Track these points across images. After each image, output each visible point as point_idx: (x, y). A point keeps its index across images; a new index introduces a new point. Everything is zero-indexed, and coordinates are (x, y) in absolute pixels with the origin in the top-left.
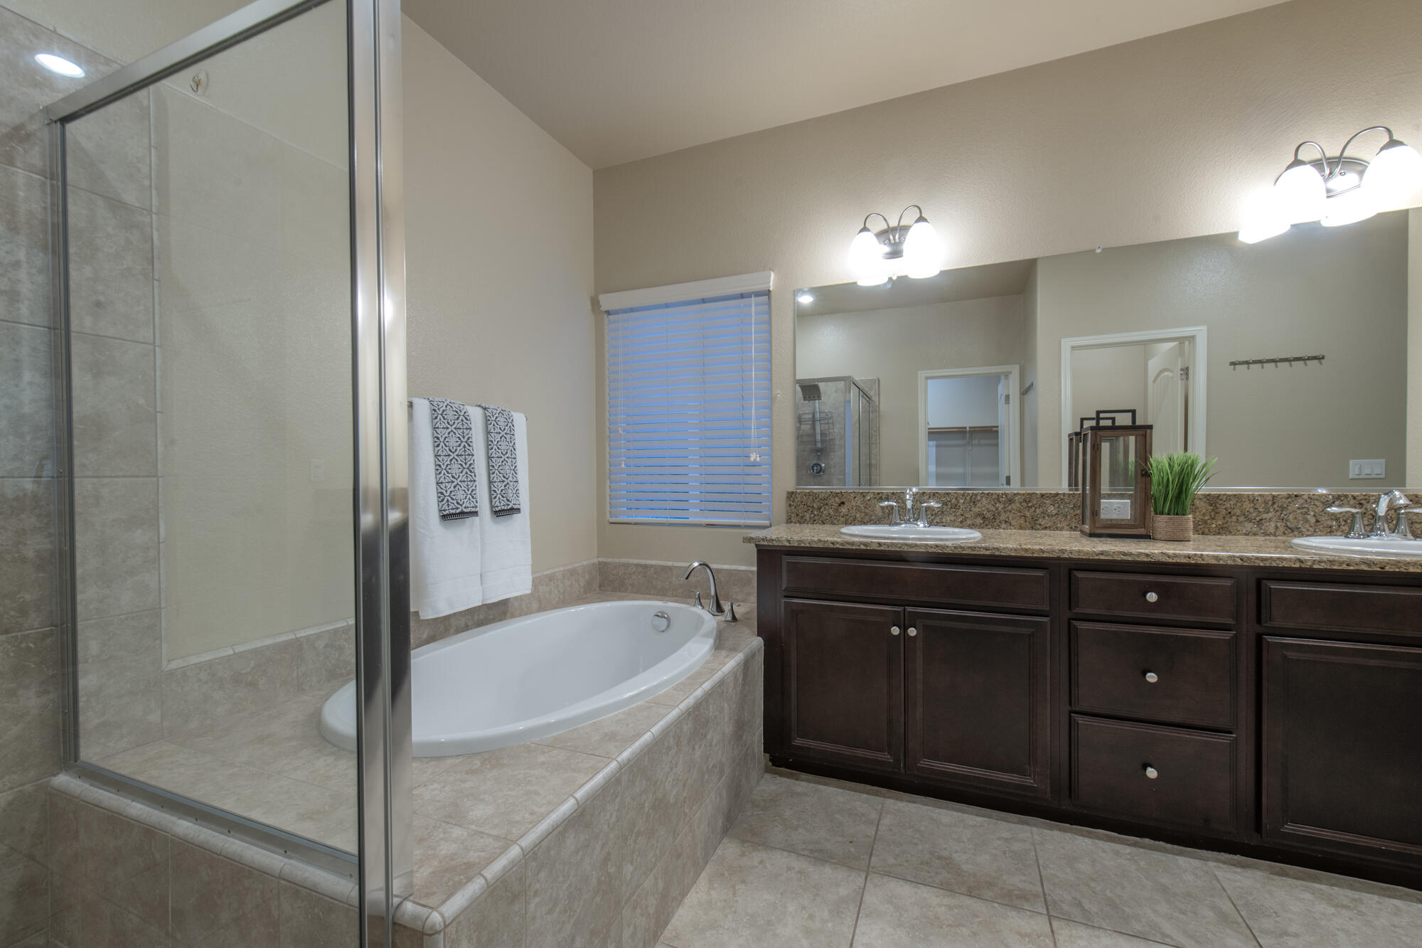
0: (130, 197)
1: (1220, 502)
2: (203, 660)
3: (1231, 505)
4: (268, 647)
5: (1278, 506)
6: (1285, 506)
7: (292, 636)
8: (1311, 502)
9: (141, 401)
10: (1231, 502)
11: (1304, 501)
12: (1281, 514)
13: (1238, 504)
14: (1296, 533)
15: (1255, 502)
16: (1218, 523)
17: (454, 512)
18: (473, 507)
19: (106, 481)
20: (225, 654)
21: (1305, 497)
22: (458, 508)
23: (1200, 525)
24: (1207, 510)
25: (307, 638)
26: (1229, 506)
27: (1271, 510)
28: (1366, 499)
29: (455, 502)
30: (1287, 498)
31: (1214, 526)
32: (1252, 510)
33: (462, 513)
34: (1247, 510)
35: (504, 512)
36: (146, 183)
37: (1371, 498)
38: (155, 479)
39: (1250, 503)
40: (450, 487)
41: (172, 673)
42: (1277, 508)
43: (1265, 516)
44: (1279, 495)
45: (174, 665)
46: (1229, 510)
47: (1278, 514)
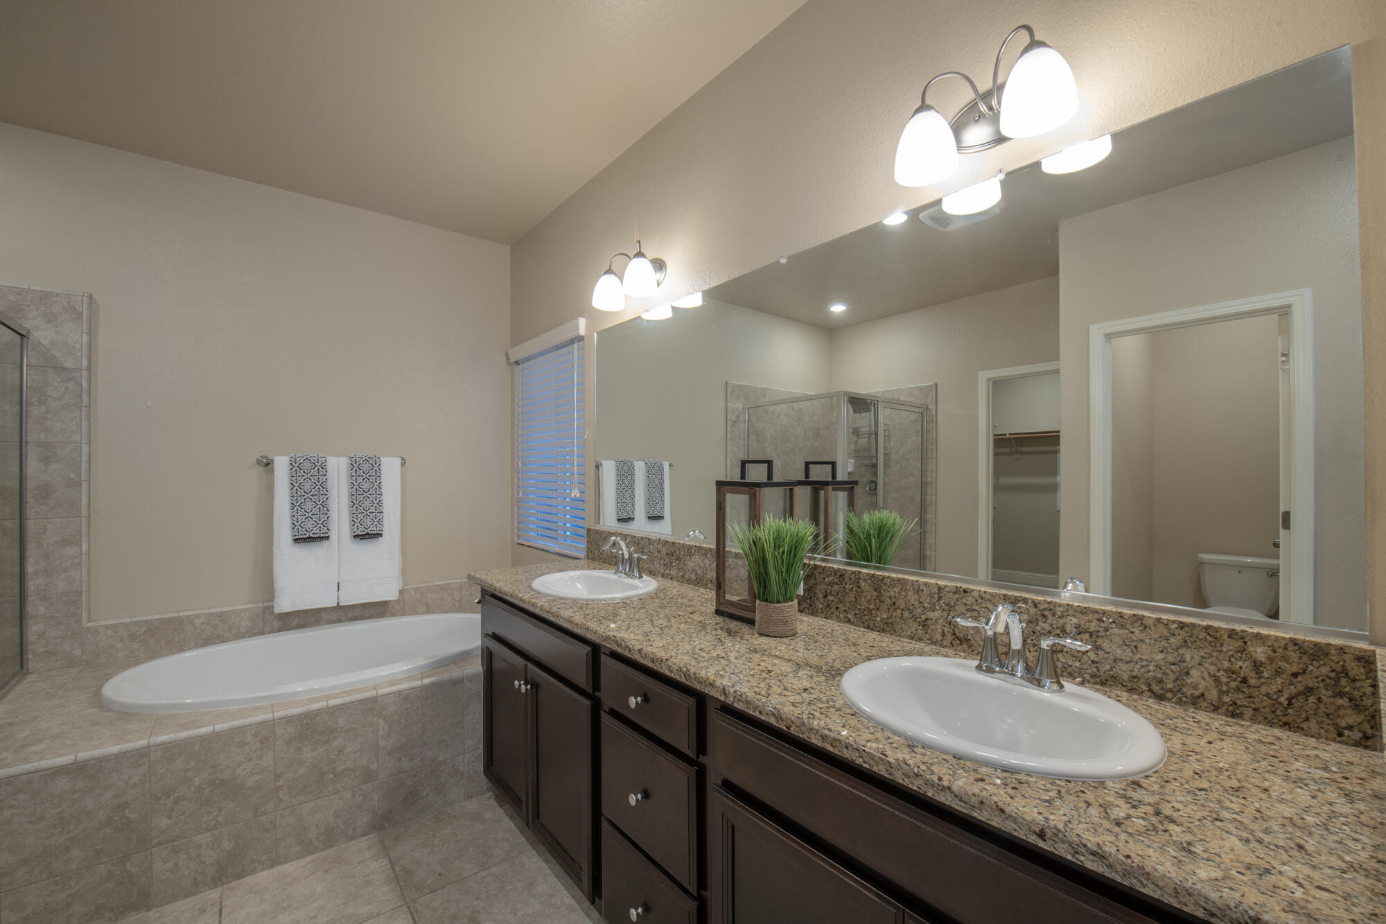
0: (69, 364)
1: (885, 587)
2: (109, 623)
3: (895, 592)
4: (156, 620)
5: (944, 603)
6: (953, 604)
7: (176, 615)
8: (982, 603)
9: (72, 475)
10: (895, 589)
11: (974, 600)
12: (948, 615)
13: (903, 593)
14: (965, 646)
15: (920, 593)
16: (883, 617)
17: (302, 537)
18: (323, 533)
19: (50, 520)
20: (126, 621)
21: (975, 594)
22: (305, 534)
23: (865, 615)
24: (872, 596)
25: (187, 617)
26: (893, 594)
27: (938, 608)
28: (1050, 610)
29: (304, 530)
30: (955, 593)
31: (879, 619)
32: (916, 603)
33: (310, 538)
34: (912, 602)
35: (366, 536)
36: (79, 354)
37: (1058, 609)
38: (79, 518)
39: (914, 593)
40: (302, 519)
41: (88, 629)
42: (944, 606)
43: (931, 615)
44: (945, 586)
45: (90, 624)
46: (894, 600)
47: (945, 614)
